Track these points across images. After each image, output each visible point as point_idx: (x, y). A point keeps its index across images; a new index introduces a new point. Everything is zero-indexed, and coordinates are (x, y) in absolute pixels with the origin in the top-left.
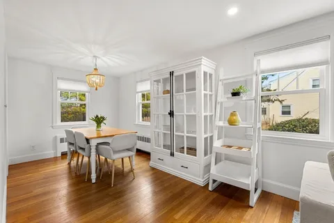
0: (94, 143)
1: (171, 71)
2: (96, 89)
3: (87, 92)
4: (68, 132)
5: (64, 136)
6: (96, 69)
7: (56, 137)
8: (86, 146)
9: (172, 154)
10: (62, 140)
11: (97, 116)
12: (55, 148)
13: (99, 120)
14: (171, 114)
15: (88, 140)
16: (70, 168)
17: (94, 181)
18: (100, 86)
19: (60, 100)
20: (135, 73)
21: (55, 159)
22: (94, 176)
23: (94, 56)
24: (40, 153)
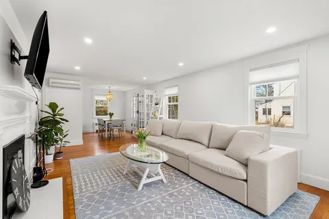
4: (98, 119)
5: (97, 122)
6: (109, 92)
7: (94, 122)
10: (96, 124)
11: (110, 113)
12: (93, 128)
15: (105, 122)
21: (94, 133)
24: (87, 130)
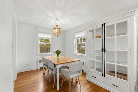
0: (58, 67)
1: (104, 23)
2: (57, 36)
3: (51, 39)
5: (41, 59)
6: (57, 26)
7: (37, 60)
8: (54, 69)
9: (104, 75)
11: (57, 50)
12: (37, 65)
13: (58, 53)
14: (104, 50)
16: (44, 77)
17: (58, 89)
18: (59, 35)
19: (39, 42)
20: (73, 29)
21: (37, 71)
22: (58, 87)
23: (57, 19)
24: (31, 67)
